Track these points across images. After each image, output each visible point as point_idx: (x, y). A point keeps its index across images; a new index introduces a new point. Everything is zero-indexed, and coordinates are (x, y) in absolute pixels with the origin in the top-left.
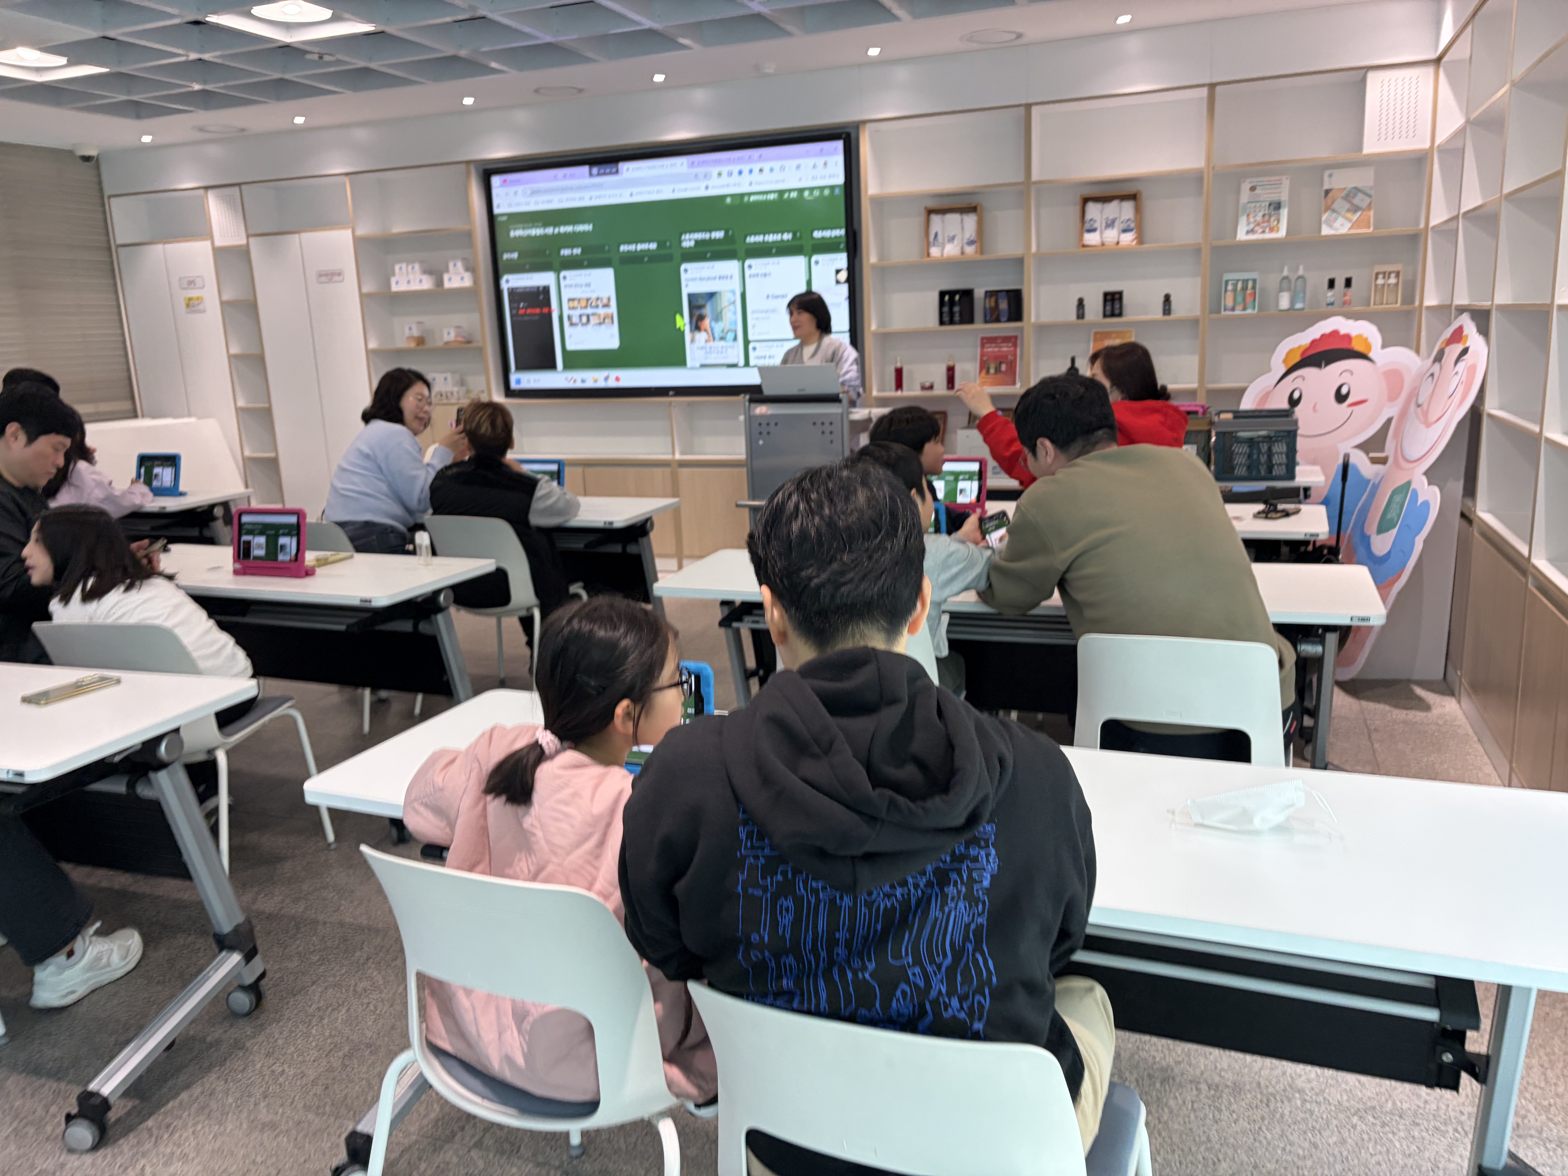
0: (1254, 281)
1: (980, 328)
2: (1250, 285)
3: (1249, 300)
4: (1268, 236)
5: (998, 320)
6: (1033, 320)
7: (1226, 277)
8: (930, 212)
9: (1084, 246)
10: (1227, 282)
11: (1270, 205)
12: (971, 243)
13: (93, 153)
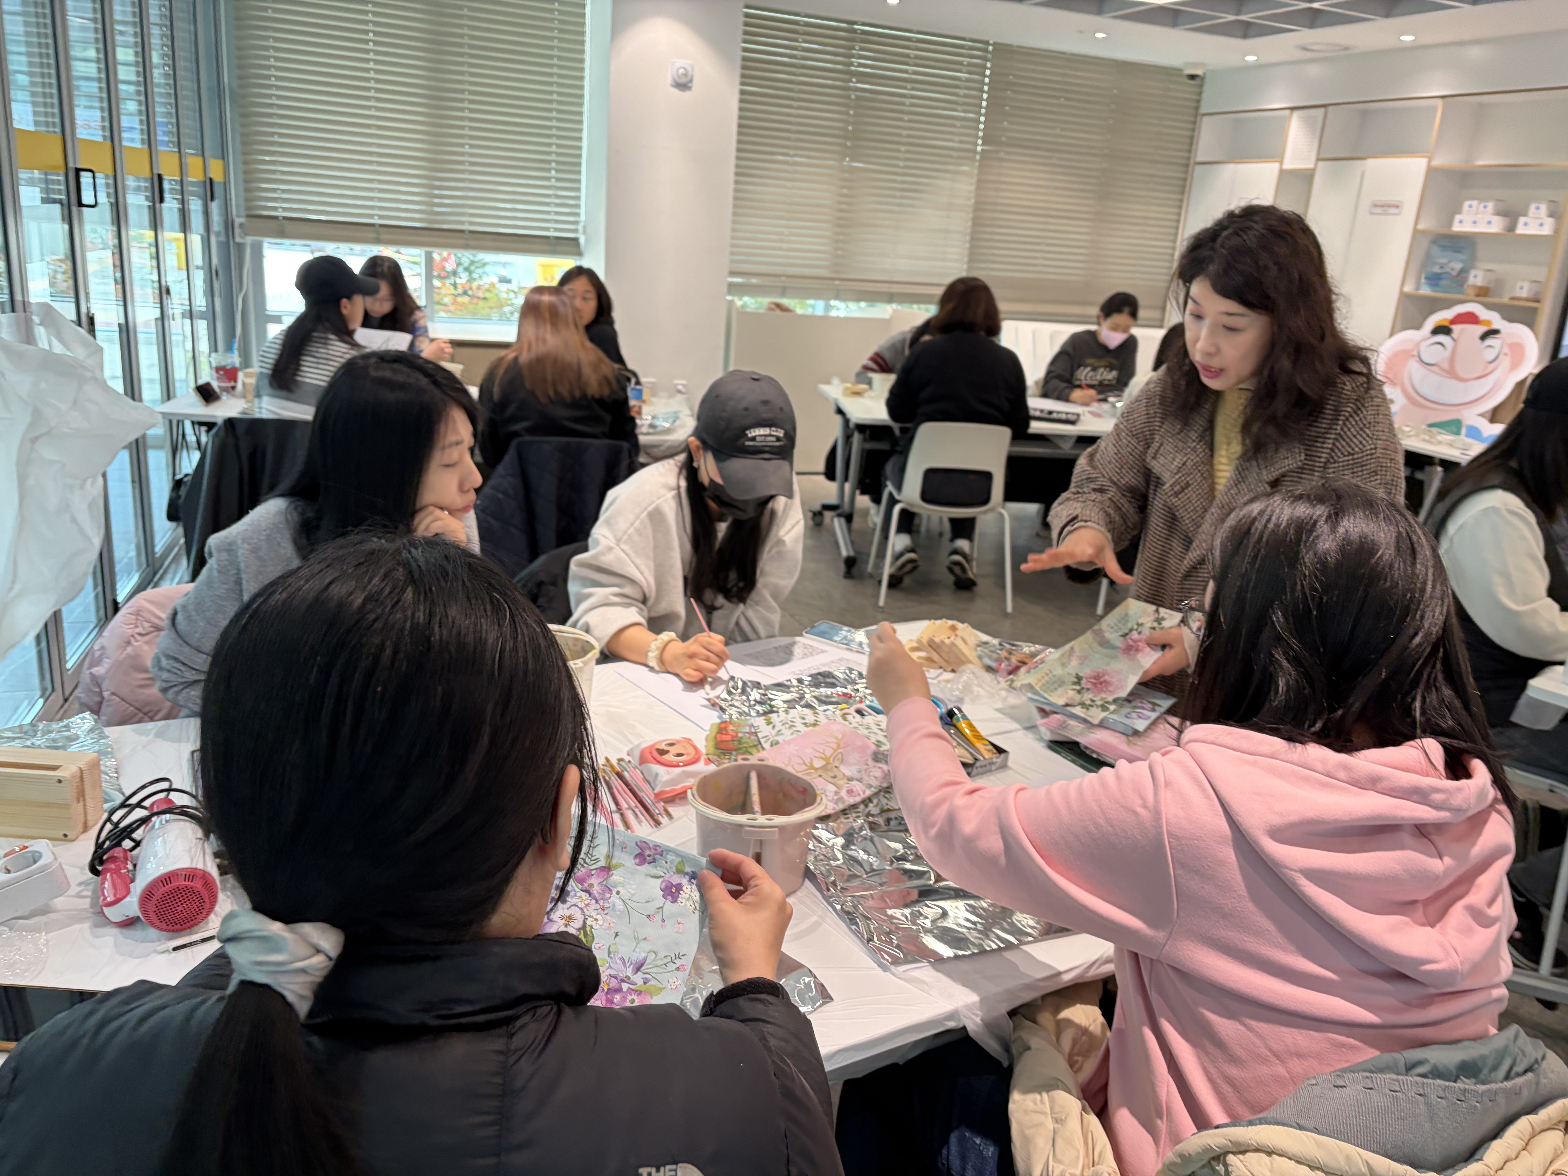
13: (1199, 72)
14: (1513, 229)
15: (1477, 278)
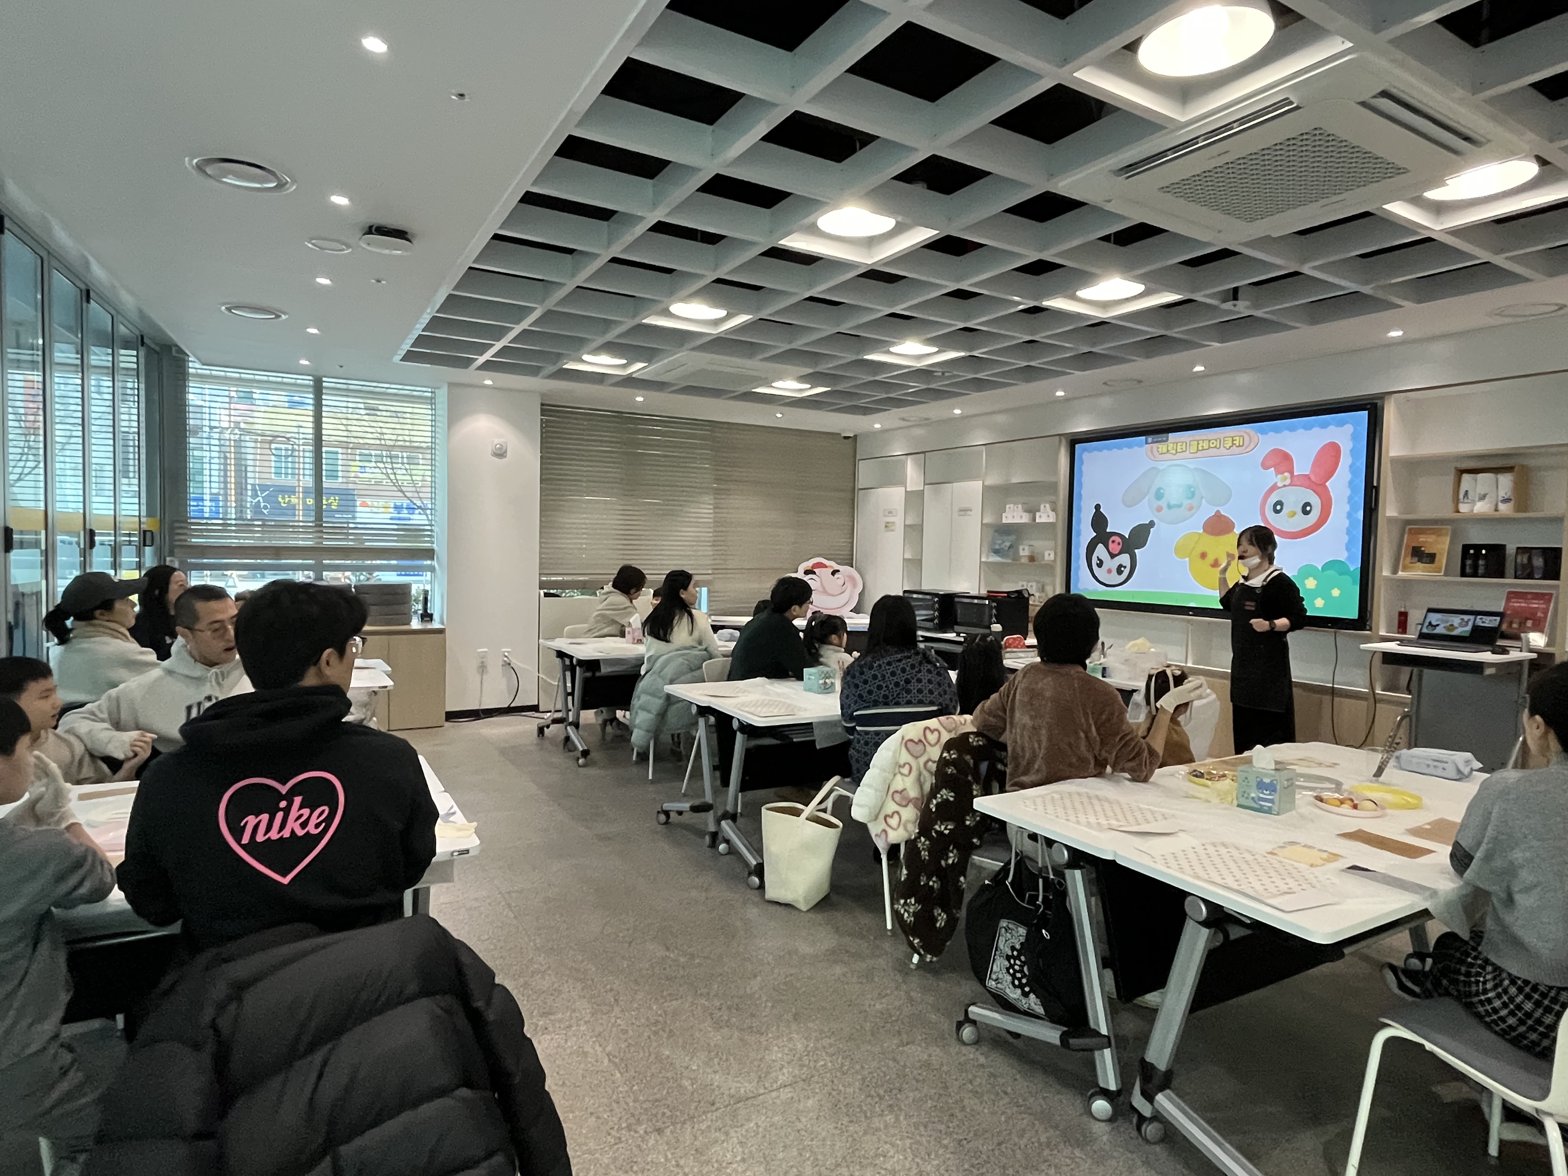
1: (1509, 582)
5: (1530, 576)
8: (1462, 471)
12: (1507, 501)
13: (852, 435)
14: (1034, 519)
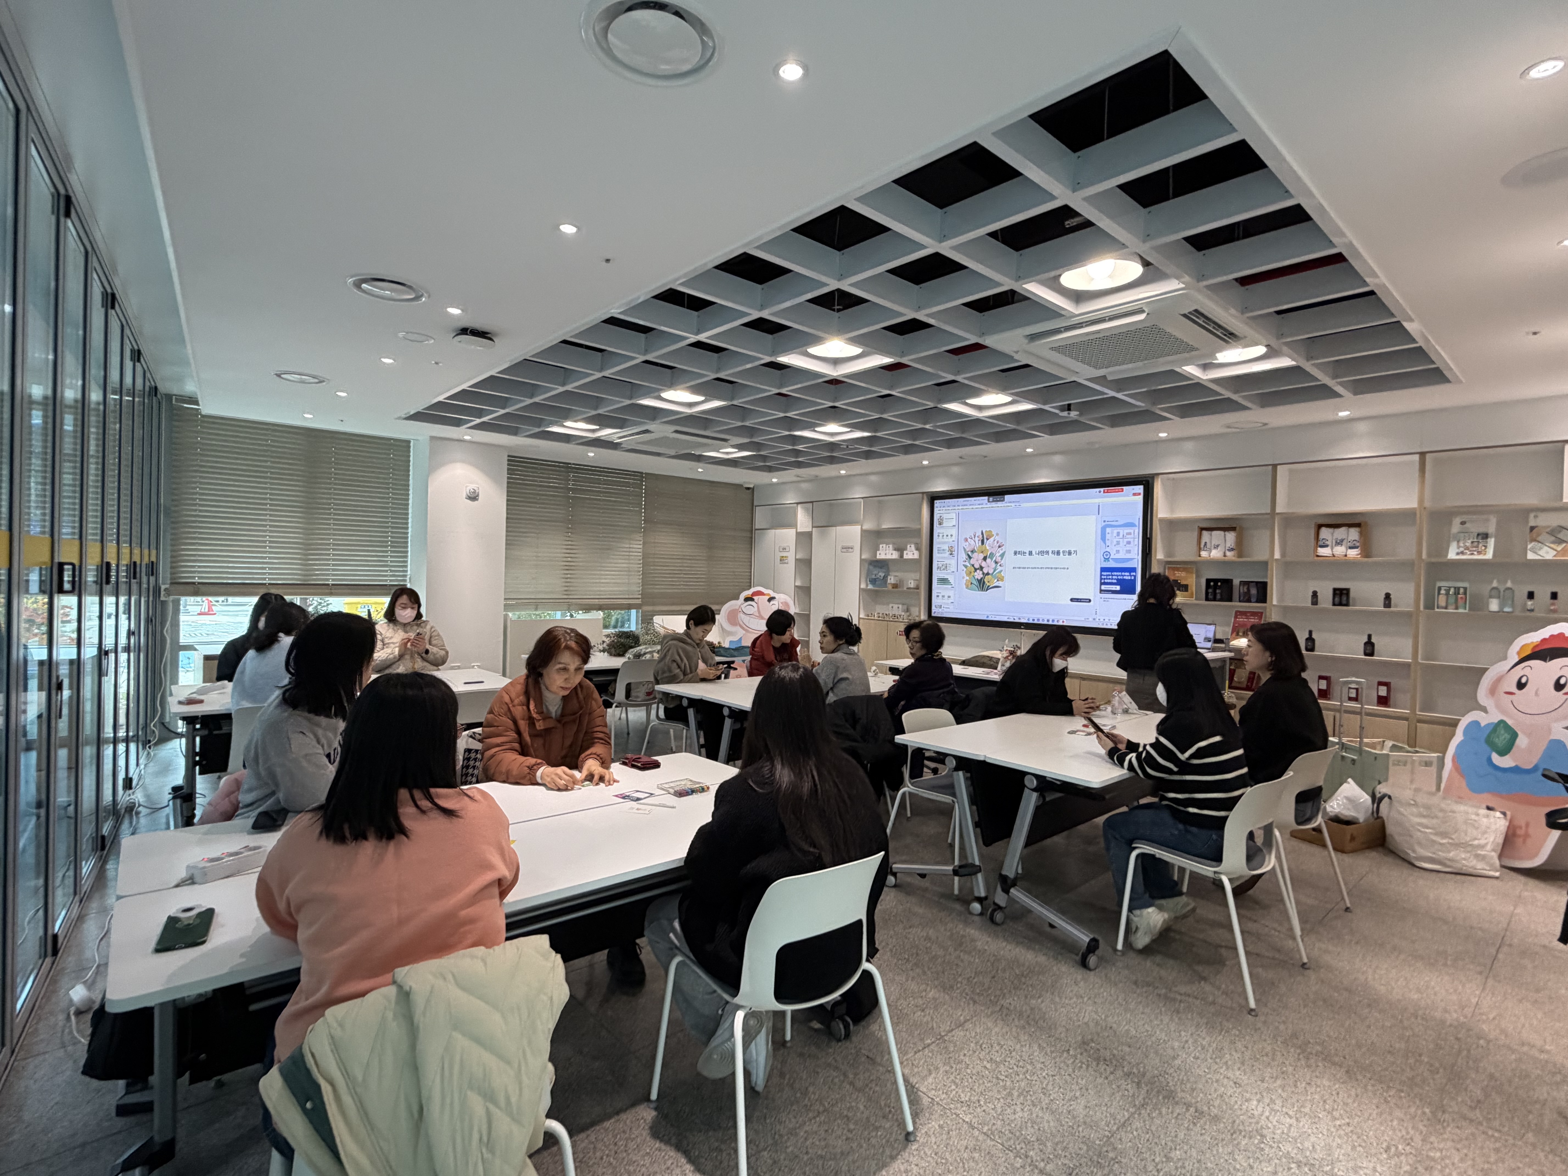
0: (1465, 589)
1: (1237, 605)
2: (1462, 590)
3: (1461, 603)
4: (1476, 557)
5: (1249, 601)
6: (1275, 602)
7: (1439, 584)
8: (1202, 529)
9: (1318, 556)
10: (1440, 589)
11: (1478, 535)
12: (1232, 550)
13: (751, 486)
14: (902, 556)
15: (891, 580)
